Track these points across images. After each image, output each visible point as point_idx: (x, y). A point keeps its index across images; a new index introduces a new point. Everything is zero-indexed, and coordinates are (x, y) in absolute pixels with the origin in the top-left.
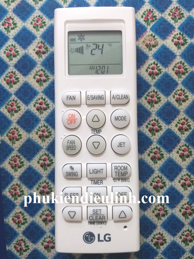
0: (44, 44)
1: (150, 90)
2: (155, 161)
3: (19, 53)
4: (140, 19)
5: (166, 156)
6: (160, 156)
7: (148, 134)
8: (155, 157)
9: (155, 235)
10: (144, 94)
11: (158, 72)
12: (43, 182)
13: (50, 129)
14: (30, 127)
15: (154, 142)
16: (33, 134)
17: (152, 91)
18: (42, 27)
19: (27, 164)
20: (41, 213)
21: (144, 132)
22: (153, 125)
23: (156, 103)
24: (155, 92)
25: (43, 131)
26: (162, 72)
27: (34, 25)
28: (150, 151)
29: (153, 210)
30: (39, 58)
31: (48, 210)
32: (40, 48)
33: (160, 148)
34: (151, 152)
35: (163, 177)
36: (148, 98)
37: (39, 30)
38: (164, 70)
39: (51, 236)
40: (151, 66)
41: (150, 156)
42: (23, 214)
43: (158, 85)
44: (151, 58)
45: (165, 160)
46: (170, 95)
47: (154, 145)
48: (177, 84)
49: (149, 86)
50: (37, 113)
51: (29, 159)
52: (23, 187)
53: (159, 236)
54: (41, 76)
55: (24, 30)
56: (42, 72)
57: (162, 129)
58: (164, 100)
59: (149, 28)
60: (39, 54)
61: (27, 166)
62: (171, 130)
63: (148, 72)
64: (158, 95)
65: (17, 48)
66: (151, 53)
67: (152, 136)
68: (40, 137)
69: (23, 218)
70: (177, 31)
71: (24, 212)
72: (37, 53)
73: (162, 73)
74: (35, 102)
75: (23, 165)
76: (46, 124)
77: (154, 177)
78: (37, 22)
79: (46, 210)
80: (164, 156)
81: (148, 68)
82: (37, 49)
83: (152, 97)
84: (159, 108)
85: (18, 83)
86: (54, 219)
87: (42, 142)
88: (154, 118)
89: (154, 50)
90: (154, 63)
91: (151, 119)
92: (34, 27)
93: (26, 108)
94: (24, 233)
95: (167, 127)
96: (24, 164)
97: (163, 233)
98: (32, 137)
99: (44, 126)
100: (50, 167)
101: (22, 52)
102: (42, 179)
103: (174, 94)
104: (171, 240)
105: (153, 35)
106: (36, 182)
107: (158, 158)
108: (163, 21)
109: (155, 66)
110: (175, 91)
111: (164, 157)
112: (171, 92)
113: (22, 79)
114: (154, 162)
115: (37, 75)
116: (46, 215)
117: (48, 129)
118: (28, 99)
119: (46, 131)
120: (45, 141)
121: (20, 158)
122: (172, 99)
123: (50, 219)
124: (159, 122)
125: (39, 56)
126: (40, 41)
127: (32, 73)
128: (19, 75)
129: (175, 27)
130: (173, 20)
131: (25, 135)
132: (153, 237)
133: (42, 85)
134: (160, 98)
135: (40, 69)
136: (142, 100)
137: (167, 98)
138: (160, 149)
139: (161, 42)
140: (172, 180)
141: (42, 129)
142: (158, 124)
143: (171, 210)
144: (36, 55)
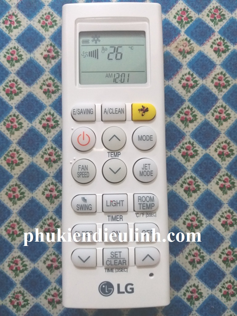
0: (54, 47)
1: (184, 106)
2: (189, 193)
3: (23, 57)
4: (172, 20)
5: (203, 187)
6: (195, 188)
7: (181, 160)
8: (189, 188)
9: (188, 288)
10: (176, 110)
11: (193, 84)
12: (49, 218)
13: (58, 151)
14: (34, 149)
15: (188, 170)
16: (37, 158)
17: (186, 107)
18: (52, 26)
19: (29, 195)
20: (46, 258)
21: (176, 157)
22: (187, 149)
23: (191, 121)
24: (190, 108)
25: (50, 154)
26: (198, 84)
27: (42, 23)
28: (183, 180)
29: (186, 256)
30: (48, 64)
31: (54, 254)
32: (49, 51)
33: (195, 177)
34: (184, 182)
35: (199, 213)
36: (181, 115)
37: (48, 31)
38: (201, 82)
39: (58, 287)
40: (186, 77)
41: (182, 187)
42: (22, 259)
43: (193, 100)
44: (185, 67)
45: (202, 193)
46: (208, 112)
47: (188, 174)
48: (217, 99)
49: (182, 101)
50: (43, 132)
51: (32, 189)
52: (22, 224)
53: (193, 288)
54: (49, 85)
55: (30, 29)
56: (50, 82)
57: (198, 154)
58: (201, 118)
59: (183, 31)
60: (48, 58)
61: (29, 198)
62: (209, 155)
63: (181, 84)
64: (194, 112)
65: (20, 51)
66: (185, 61)
67: (186, 162)
68: (46, 161)
69: (22, 264)
70: (217, 36)
71: (23, 257)
72: (45, 58)
73: (198, 86)
74: (41, 118)
75: (24, 197)
76: (54, 146)
77: (188, 214)
78: (47, 20)
79: (52, 254)
80: (200, 187)
81: (182, 79)
82: (46, 53)
83: (186, 114)
84: (194, 128)
85: (20, 94)
86: (61, 266)
87: (49, 168)
88: (188, 141)
89: (190, 57)
90: (189, 73)
91: (185, 141)
92: (42, 27)
93: (30, 125)
94: (23, 283)
95: (204, 152)
96: (25, 195)
97: (198, 285)
98: (37, 162)
99: (52, 148)
100: (58, 199)
101: (26, 56)
102: (48, 215)
103: (213, 112)
104: (208, 294)
105: (188, 39)
106: (40, 218)
107: (193, 189)
108: (200, 24)
109: (190, 77)
110: (214, 108)
111: (200, 189)
112: (210, 108)
113: (26, 89)
114: (188, 195)
115: (44, 84)
116: (52, 261)
117: (57, 152)
118: (32, 114)
119: (54, 155)
120: (52, 166)
121: (21, 188)
122: (210, 118)
123: (57, 265)
124: (194, 146)
125: (47, 62)
126: (49, 43)
127: (38, 82)
128: (22, 84)
129: (214, 30)
130: (212, 22)
131: (27, 159)
132: (185, 290)
133: (50, 97)
134: (197, 116)
135: (49, 77)
136: (174, 118)
137: (205, 116)
138: (196, 179)
139: (197, 48)
140: (210, 217)
141: (49, 152)
142: (193, 148)
143: (209, 255)
144: (44, 60)
